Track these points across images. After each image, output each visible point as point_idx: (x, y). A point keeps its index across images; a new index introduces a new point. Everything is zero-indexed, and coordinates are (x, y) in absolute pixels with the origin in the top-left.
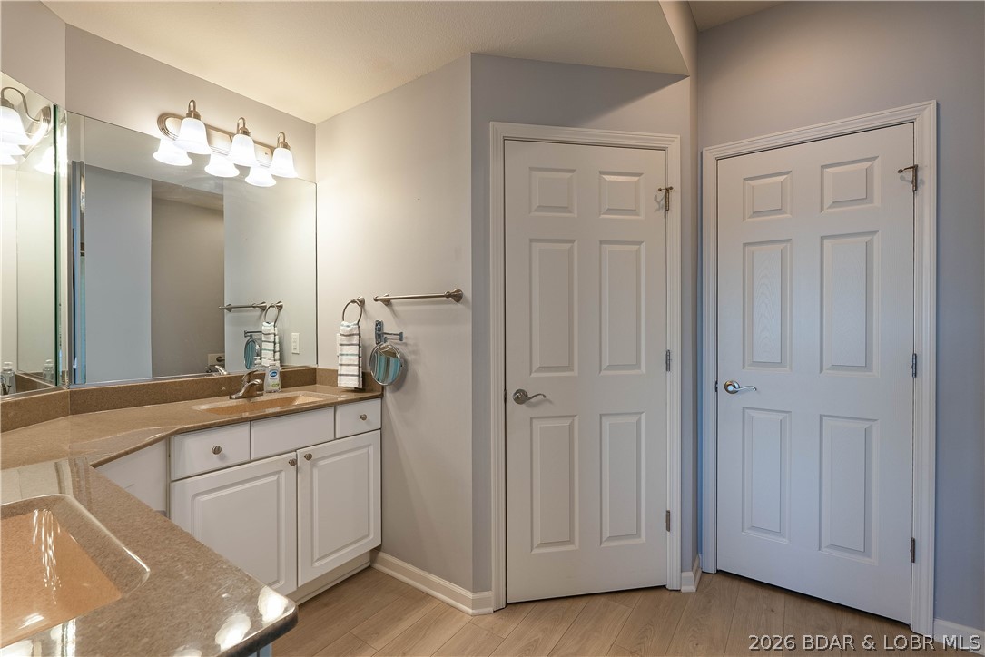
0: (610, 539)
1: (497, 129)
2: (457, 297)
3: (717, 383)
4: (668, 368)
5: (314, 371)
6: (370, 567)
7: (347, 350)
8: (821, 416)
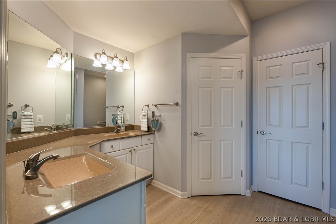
0: (223, 178)
1: (189, 55)
2: (177, 104)
3: (258, 131)
4: (242, 126)
5: (133, 126)
6: (150, 184)
7: (144, 120)
8: (292, 142)
